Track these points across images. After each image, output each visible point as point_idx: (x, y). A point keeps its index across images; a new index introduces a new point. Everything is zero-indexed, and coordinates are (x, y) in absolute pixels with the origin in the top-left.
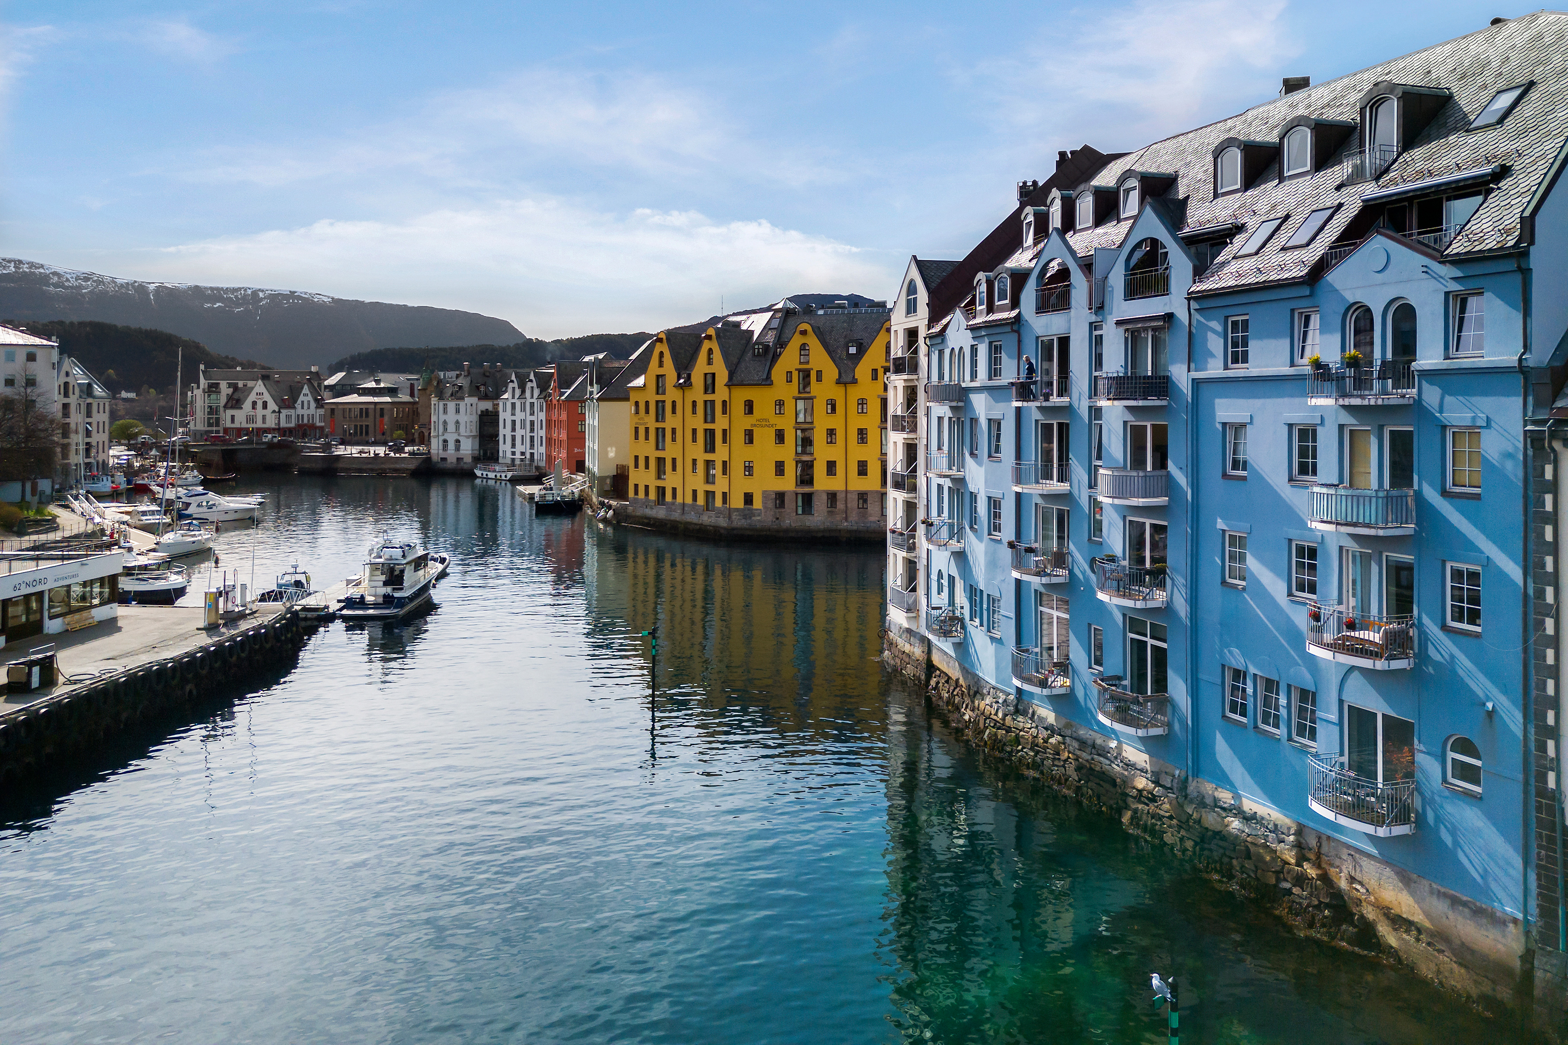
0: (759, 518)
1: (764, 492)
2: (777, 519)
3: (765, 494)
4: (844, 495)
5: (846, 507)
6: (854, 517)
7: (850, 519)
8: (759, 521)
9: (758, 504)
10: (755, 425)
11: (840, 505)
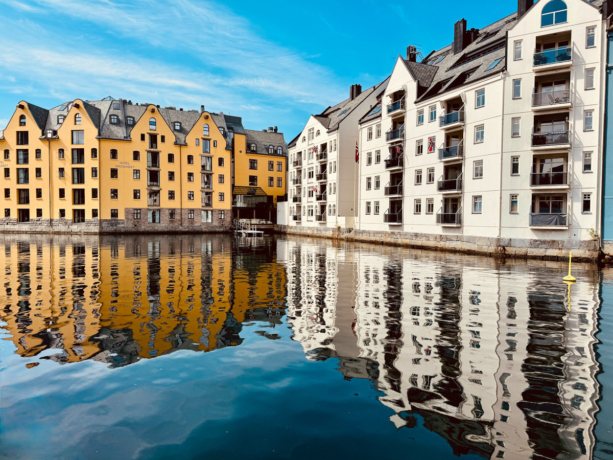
0: (123, 225)
1: (126, 209)
2: (136, 226)
3: (127, 211)
4: (179, 211)
5: (181, 218)
6: (186, 224)
7: (184, 225)
8: (123, 227)
9: (121, 216)
10: (119, 166)
11: (177, 217)
